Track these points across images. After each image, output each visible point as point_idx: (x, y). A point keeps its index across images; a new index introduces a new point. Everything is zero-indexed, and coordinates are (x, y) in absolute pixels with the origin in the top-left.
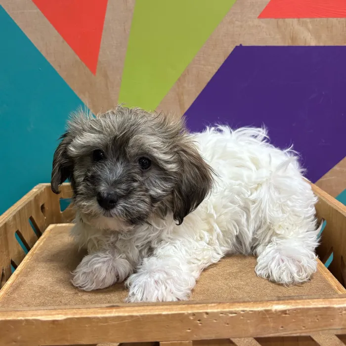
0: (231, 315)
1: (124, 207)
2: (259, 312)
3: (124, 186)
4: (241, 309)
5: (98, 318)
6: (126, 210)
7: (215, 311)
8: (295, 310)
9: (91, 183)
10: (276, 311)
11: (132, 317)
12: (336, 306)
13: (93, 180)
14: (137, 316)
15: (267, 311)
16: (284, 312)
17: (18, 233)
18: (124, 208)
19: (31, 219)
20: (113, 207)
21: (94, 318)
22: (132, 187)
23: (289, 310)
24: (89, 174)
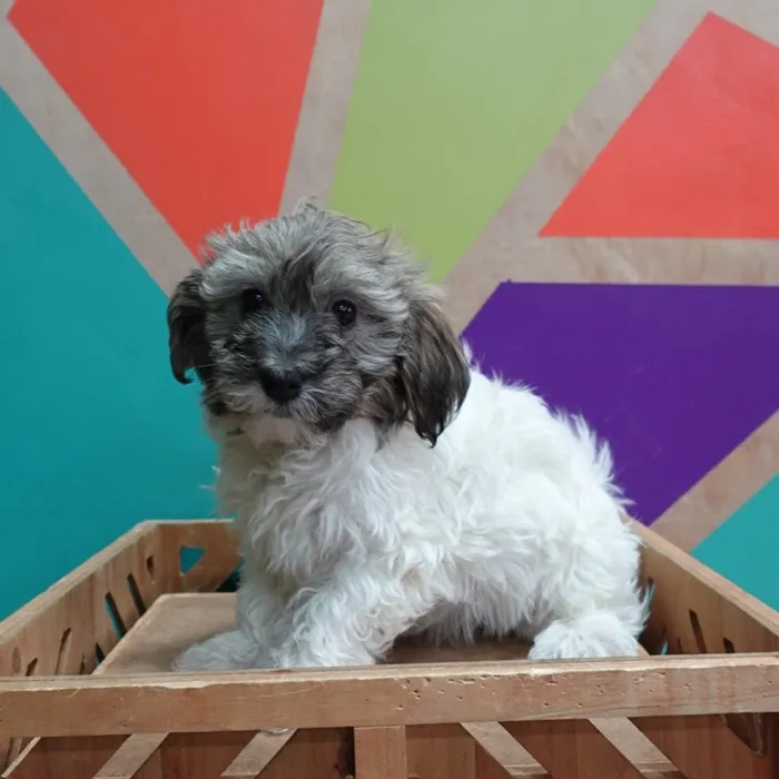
0: (465, 683)
1: (315, 395)
2: (510, 678)
3: (312, 357)
4: (482, 672)
5: (258, 685)
6: (320, 401)
7: (442, 675)
8: (566, 675)
9: (246, 353)
10: (536, 676)
11: (311, 683)
12: (628, 669)
13: (251, 347)
14: (320, 683)
15: (522, 676)
16: (548, 678)
17: (109, 598)
18: (314, 397)
19: (131, 579)
20: (296, 395)
21: (253, 685)
22: (327, 357)
23: (556, 675)
24: (239, 338)
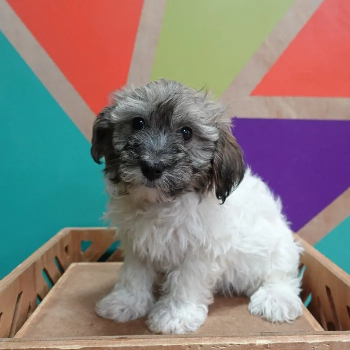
0: (221, 348)
2: (245, 346)
3: (170, 157)
4: (229, 343)
6: (171, 181)
7: (208, 344)
8: (276, 345)
10: (259, 345)
13: (138, 149)
15: (251, 345)
16: (266, 346)
17: (45, 271)
18: (168, 179)
19: (57, 258)
20: (159, 177)
21: (106, 348)
22: (178, 158)
23: (270, 345)
24: (132, 143)
